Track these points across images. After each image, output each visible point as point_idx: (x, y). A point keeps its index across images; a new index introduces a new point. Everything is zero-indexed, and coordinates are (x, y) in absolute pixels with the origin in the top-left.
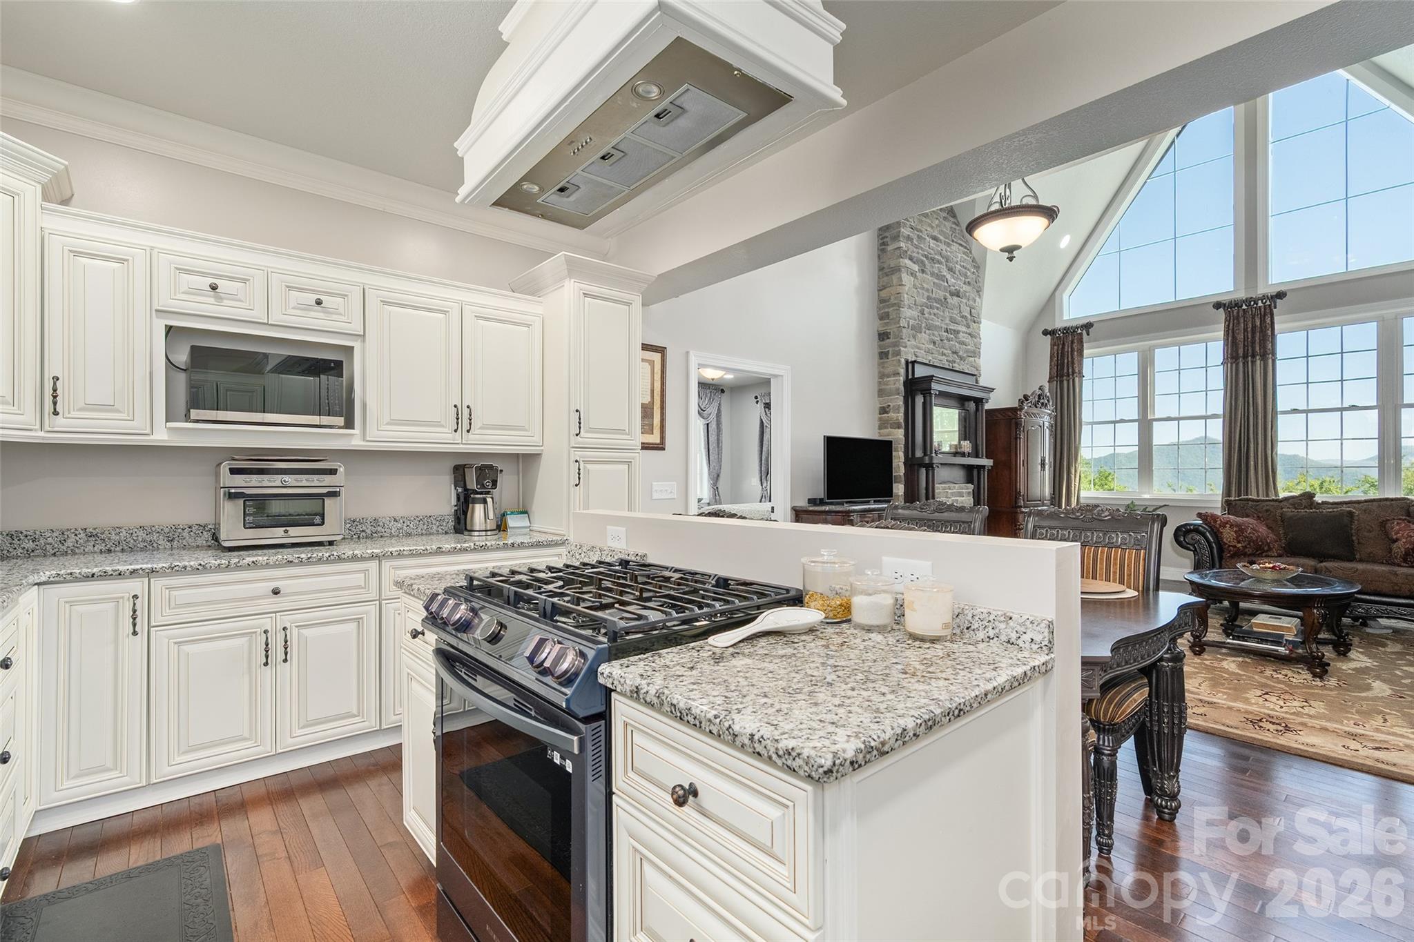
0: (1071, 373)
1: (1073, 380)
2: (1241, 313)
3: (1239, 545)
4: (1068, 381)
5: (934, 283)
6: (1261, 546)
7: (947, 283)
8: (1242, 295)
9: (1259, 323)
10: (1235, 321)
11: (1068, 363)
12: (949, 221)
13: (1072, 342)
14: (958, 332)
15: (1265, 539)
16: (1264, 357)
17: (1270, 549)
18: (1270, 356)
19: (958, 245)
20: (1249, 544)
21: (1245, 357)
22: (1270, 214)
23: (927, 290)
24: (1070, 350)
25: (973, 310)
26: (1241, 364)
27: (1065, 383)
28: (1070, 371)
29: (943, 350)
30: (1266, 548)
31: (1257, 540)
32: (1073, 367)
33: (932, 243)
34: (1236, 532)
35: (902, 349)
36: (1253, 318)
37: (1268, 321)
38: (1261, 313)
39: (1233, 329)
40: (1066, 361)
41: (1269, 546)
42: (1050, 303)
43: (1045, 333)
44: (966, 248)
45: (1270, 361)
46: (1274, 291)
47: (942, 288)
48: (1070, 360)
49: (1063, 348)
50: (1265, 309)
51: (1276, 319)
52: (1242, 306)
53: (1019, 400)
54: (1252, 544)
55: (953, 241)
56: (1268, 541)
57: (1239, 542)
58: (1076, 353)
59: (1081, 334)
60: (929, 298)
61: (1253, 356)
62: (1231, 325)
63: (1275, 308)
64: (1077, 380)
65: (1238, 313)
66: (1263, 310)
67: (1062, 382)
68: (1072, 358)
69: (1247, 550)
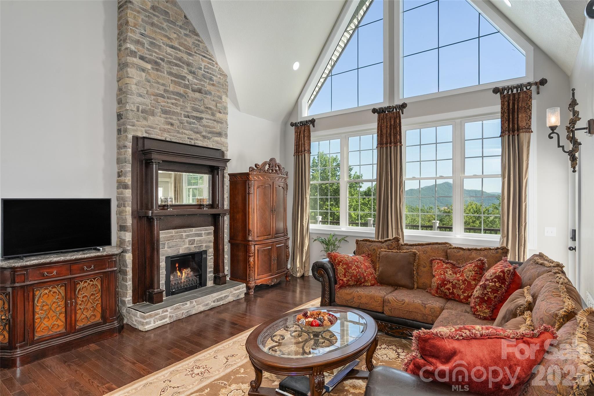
0: (303, 151)
1: (305, 155)
2: (385, 115)
3: (345, 279)
4: (302, 155)
5: (172, 80)
6: (359, 279)
7: (189, 82)
8: (386, 105)
9: (393, 123)
10: (382, 121)
11: (302, 144)
12: (191, 37)
13: (304, 131)
14: (201, 118)
15: (363, 274)
16: (396, 144)
17: (365, 281)
18: (399, 143)
19: (201, 57)
20: (351, 278)
21: (386, 144)
22: (401, 55)
23: (163, 85)
24: (303, 136)
25: (218, 105)
26: (384, 148)
27: (300, 156)
28: (303, 149)
29: (182, 130)
30: (363, 281)
31: (357, 275)
32: (304, 147)
33: (169, 50)
34: (344, 269)
35: (128, 127)
36: (390, 119)
37: (398, 121)
38: (394, 117)
39: (381, 126)
40: (301, 143)
41: (365, 278)
42: (296, 106)
43: (292, 125)
44: (210, 59)
45: (399, 147)
46: (401, 103)
47: (182, 85)
48: (303, 142)
49: (300, 135)
50: (396, 114)
51: (402, 121)
52: (385, 112)
53: (250, 168)
54: (353, 278)
55: (195, 52)
56: (365, 275)
57: (345, 277)
58: (306, 138)
59: (309, 126)
60: (165, 91)
61: (390, 143)
62: (380, 123)
63: (403, 114)
64: (306, 155)
65: (383, 116)
66: (395, 114)
67: (299, 156)
68: (304, 141)
69: (350, 283)
